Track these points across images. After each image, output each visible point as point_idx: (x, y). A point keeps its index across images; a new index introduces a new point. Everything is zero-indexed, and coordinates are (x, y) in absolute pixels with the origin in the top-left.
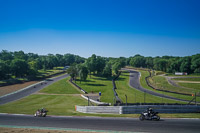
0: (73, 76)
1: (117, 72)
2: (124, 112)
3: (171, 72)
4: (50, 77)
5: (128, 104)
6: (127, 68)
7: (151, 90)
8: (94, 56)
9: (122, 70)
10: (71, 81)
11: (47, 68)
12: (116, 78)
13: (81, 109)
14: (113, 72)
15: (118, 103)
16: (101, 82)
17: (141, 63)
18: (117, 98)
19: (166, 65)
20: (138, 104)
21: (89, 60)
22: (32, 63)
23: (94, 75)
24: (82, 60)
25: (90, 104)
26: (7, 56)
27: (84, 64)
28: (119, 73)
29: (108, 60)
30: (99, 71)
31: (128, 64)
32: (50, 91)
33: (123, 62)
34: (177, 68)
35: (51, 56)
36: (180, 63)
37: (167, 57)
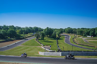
0: (37, 38)
1: (59, 36)
2: (62, 55)
3: (85, 36)
4: (26, 38)
5: (64, 51)
6: (64, 34)
7: (75, 44)
8: (48, 28)
9: (61, 35)
10: (36, 40)
11: (25, 33)
12: (58, 39)
13: (41, 53)
14: (57, 36)
15: (59, 51)
16: (51, 40)
17: (71, 31)
18: (59, 48)
19: (83, 32)
20: (69, 51)
21: (45, 30)
22: (18, 31)
23: (48, 37)
24: (42, 30)
25: (45, 51)
26: (6, 28)
27: (43, 32)
28: (60, 36)
29: (54, 30)
30: (50, 35)
31: (64, 32)
32: (26, 45)
33: (62, 31)
34: (88, 34)
35: (27, 28)
36: (90, 31)
37: (83, 29)
